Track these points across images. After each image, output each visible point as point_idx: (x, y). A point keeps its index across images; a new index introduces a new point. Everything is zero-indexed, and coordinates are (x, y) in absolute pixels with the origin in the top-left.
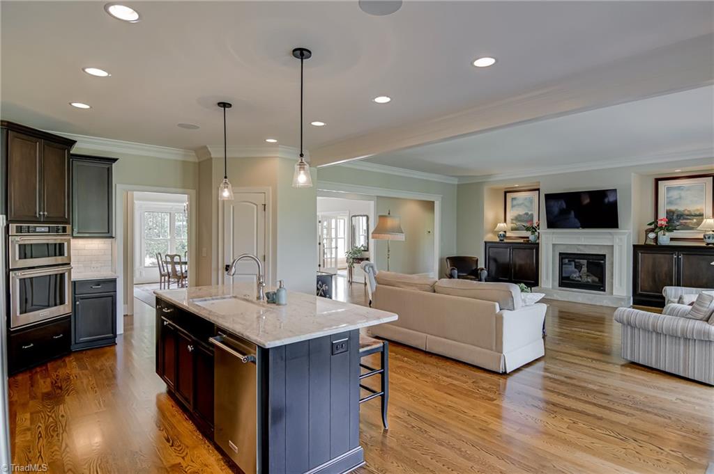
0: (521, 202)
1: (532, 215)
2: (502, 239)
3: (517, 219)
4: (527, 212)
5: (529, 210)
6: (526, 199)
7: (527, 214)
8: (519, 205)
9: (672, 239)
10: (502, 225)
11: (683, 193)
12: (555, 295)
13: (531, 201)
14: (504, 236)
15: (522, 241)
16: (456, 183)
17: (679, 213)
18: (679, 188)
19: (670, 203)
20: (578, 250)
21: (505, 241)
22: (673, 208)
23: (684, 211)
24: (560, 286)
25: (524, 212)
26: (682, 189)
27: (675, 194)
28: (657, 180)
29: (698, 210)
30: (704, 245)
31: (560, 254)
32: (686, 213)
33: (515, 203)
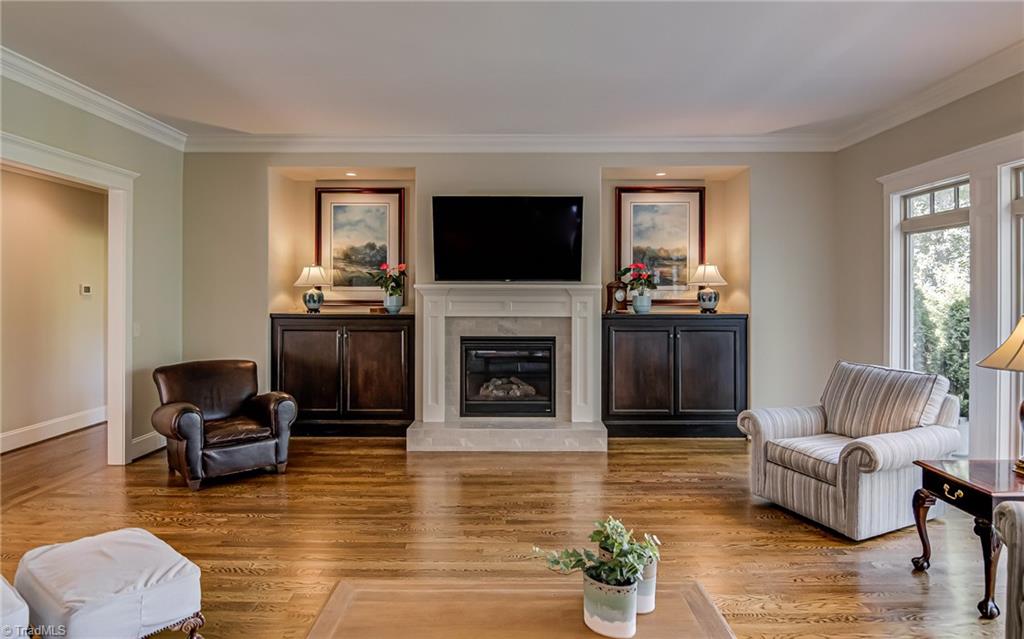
0: (357, 218)
1: (383, 250)
2: (313, 305)
3: (348, 257)
4: (371, 240)
5: (377, 238)
6: (369, 211)
7: (371, 246)
8: (353, 225)
9: (655, 302)
10: (311, 273)
11: (659, 219)
12: (463, 441)
13: (382, 216)
14: (321, 298)
15: (366, 310)
16: (182, 148)
17: (651, 254)
18: (652, 209)
19: (639, 234)
20: (501, 328)
21: (323, 311)
22: (643, 244)
23: (659, 250)
24: (462, 415)
25: (365, 244)
26: (657, 211)
27: (645, 219)
28: (621, 191)
29: (678, 250)
30: (697, 311)
31: (463, 340)
32: (663, 254)
33: (342, 218)
